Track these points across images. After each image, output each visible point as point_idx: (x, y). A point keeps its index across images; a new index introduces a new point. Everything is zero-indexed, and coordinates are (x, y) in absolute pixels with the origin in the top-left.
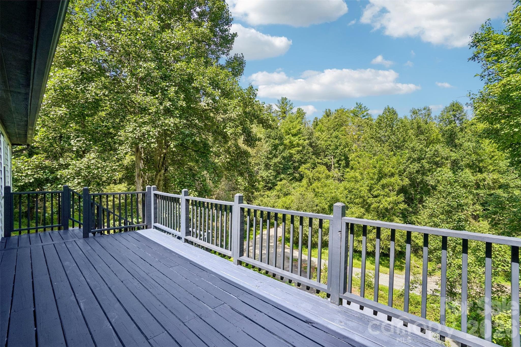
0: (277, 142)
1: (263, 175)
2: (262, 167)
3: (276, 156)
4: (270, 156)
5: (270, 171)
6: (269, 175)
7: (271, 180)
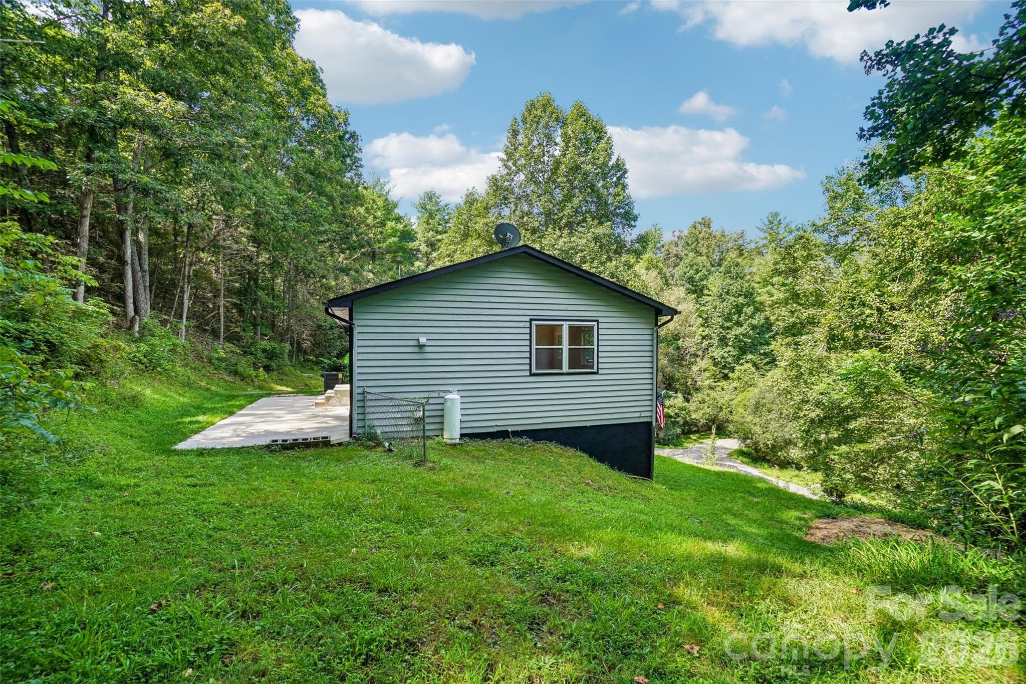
0: (741, 300)
1: (715, 354)
2: (715, 341)
3: (739, 324)
4: (728, 324)
5: (729, 348)
6: (726, 355)
7: (730, 364)
